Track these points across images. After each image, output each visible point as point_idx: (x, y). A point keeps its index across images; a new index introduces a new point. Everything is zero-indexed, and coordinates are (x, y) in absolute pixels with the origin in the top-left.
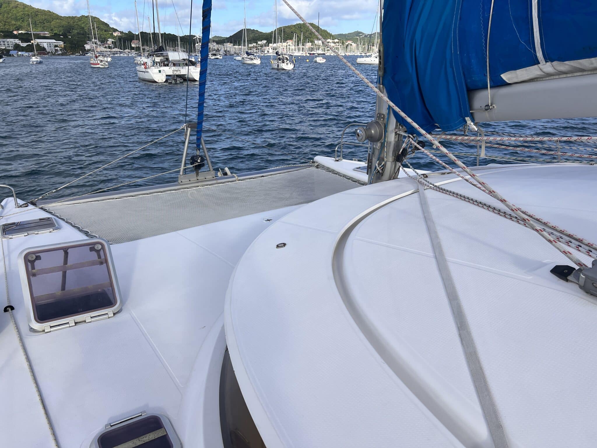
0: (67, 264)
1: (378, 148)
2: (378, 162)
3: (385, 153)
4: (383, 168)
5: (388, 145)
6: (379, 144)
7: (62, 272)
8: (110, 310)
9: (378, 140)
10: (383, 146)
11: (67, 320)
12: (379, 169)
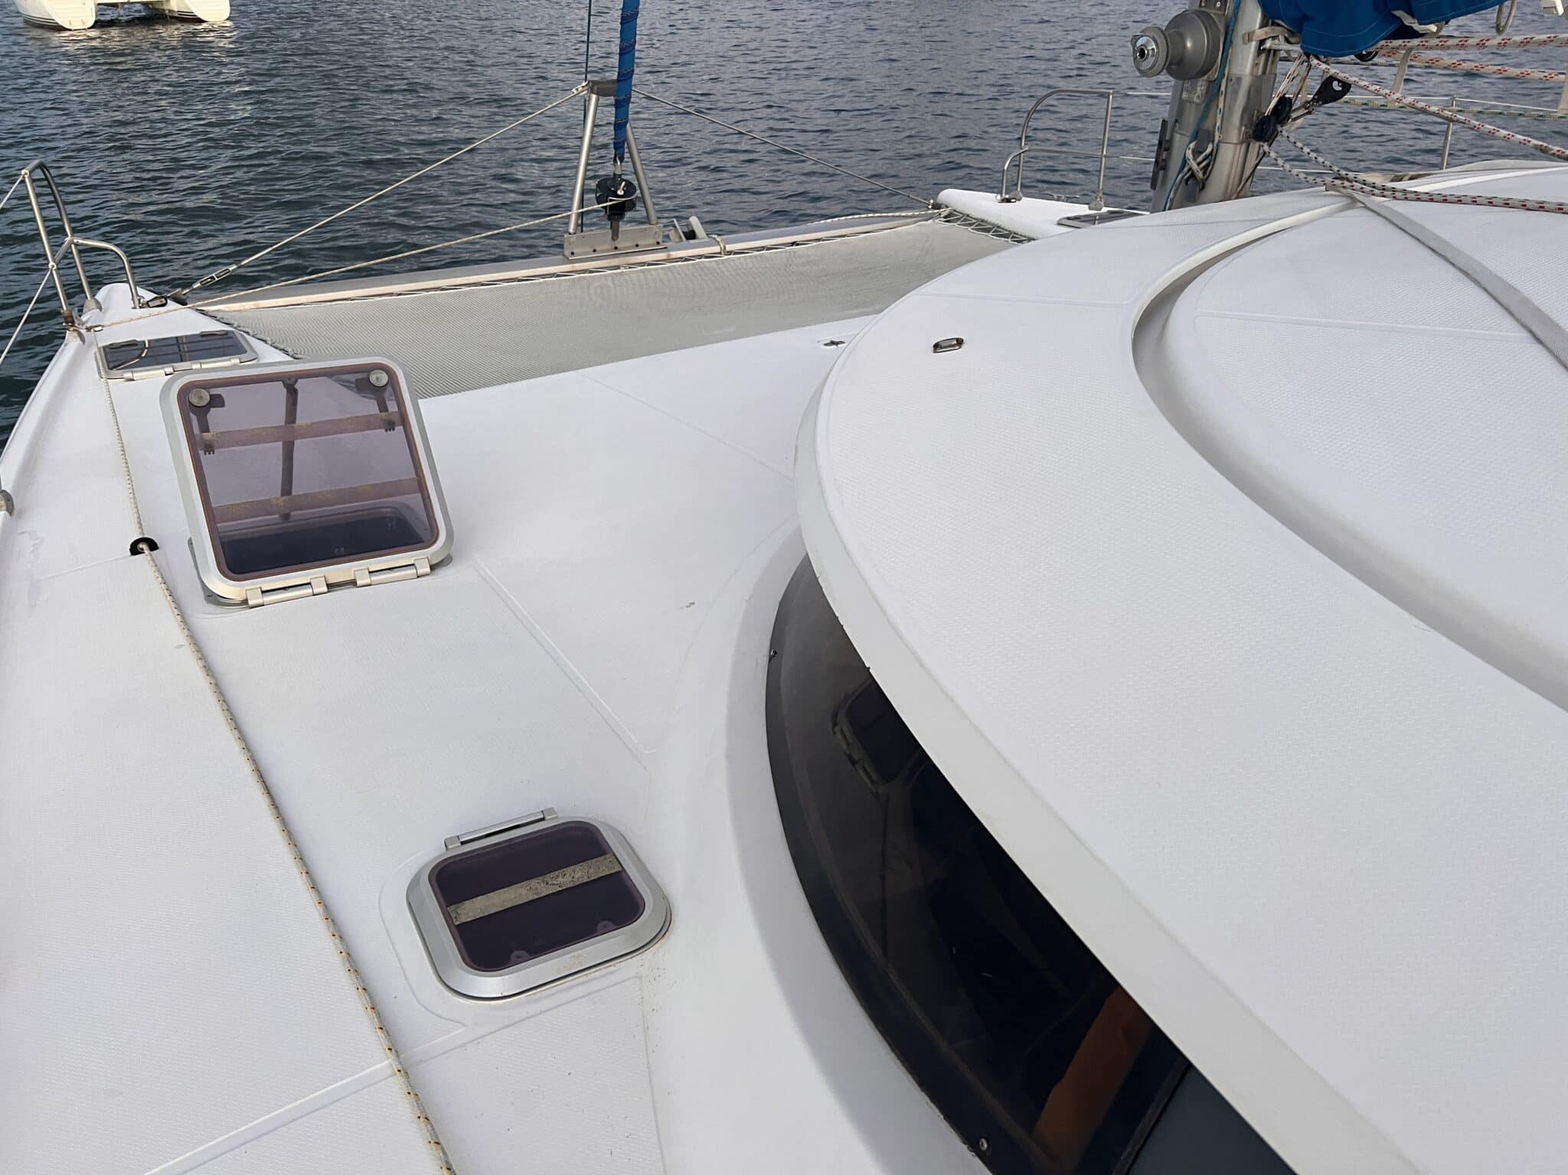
0: (294, 422)
1: (1196, 100)
2: (1192, 145)
3: (1219, 116)
4: (1208, 164)
5: (1229, 90)
6: (1201, 87)
7: (281, 443)
8: (421, 554)
9: (1204, 72)
10: (1213, 92)
11: (308, 575)
12: (1195, 166)
